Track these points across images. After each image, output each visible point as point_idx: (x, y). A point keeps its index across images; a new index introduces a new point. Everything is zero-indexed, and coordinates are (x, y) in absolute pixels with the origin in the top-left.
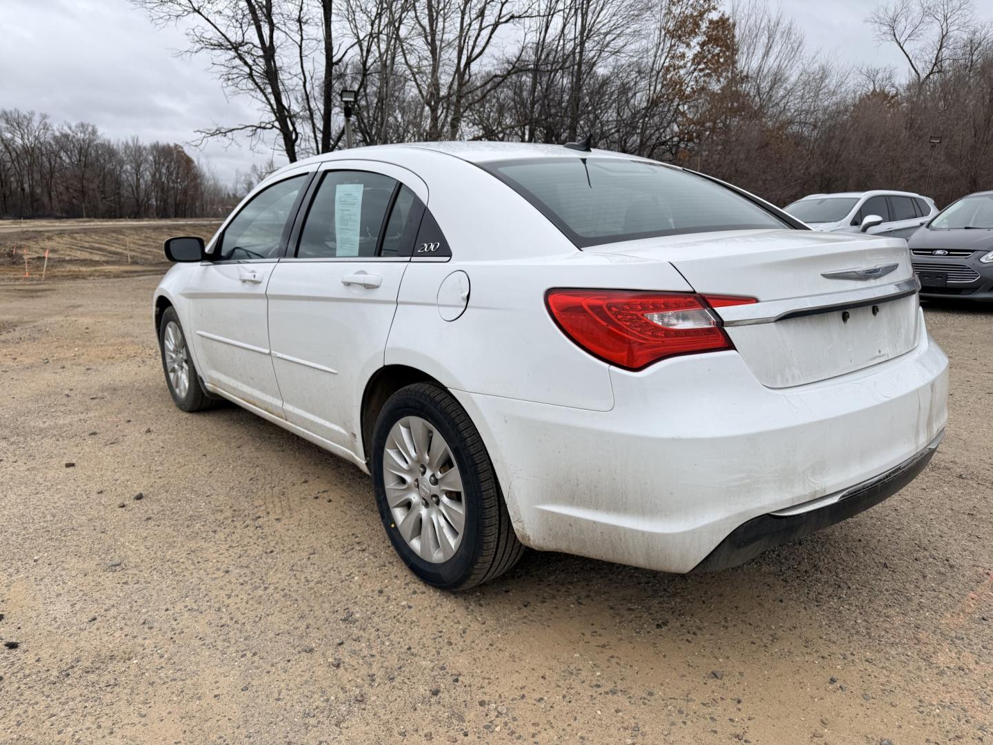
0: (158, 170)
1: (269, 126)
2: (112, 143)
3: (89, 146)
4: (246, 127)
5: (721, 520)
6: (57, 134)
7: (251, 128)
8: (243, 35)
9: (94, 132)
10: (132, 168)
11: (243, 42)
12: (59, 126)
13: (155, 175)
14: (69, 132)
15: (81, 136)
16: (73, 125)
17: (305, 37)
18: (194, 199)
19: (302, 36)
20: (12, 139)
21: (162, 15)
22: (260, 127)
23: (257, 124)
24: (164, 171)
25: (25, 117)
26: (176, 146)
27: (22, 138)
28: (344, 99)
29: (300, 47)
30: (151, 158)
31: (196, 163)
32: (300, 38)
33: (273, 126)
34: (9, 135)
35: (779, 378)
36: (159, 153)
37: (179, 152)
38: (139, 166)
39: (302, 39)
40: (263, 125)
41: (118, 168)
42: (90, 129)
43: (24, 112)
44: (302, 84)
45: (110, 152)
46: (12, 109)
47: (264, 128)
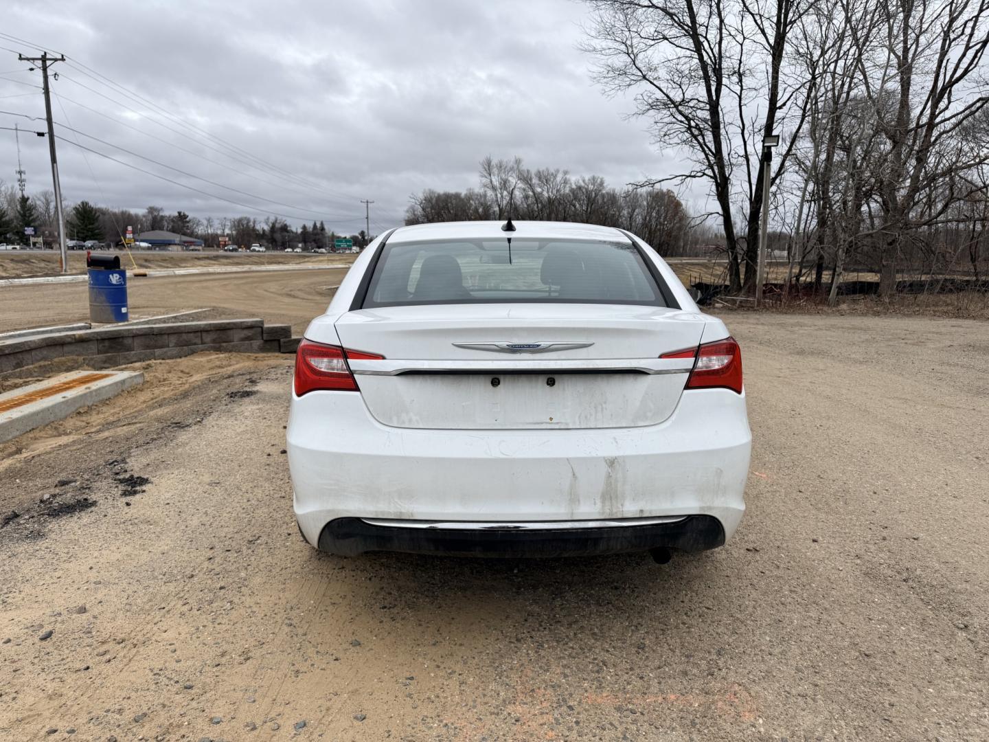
0: (649, 213)
1: (700, 174)
2: (616, 191)
3: (596, 195)
4: (677, 176)
5: (316, 511)
6: (574, 187)
7: (680, 178)
8: (684, 94)
9: (602, 184)
10: (628, 213)
11: (683, 100)
12: (575, 179)
13: (646, 217)
14: (583, 184)
15: (591, 187)
16: (587, 179)
17: (744, 88)
18: (677, 239)
19: (742, 86)
20: (541, 193)
21: (613, 87)
22: (690, 176)
23: (688, 174)
24: (654, 214)
25: (552, 174)
26: (669, 191)
27: (548, 192)
28: (766, 144)
29: (740, 97)
30: (645, 203)
31: (684, 206)
32: (740, 88)
33: (704, 174)
34: (539, 190)
35: (395, 419)
36: (653, 198)
37: (670, 197)
38: (634, 211)
39: (742, 89)
40: (693, 174)
41: (617, 213)
42: (599, 181)
43: (552, 170)
44: (740, 131)
45: (613, 198)
46: (544, 168)
47: (694, 176)
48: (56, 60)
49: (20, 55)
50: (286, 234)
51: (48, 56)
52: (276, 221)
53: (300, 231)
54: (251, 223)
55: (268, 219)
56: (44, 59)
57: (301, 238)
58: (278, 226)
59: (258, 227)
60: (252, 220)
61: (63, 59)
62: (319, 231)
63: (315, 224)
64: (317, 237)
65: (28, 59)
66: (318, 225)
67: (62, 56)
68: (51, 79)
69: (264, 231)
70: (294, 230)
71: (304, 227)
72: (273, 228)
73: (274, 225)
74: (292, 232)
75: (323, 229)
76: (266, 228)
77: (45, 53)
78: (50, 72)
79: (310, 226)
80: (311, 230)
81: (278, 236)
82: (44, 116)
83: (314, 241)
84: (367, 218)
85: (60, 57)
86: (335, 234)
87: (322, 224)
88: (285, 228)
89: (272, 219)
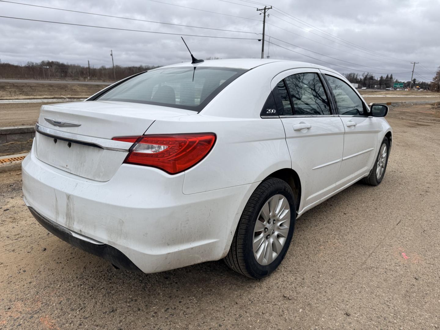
48: (269, 9)
49: (257, 9)
50: (371, 81)
51: (267, 8)
52: (368, 75)
53: (379, 79)
54: (355, 76)
55: (364, 74)
56: (265, 9)
57: (379, 83)
58: (368, 77)
59: (358, 78)
60: (356, 74)
61: (271, 8)
62: (389, 79)
63: (388, 75)
64: (387, 82)
65: (260, 10)
66: (389, 76)
67: (271, 7)
68: (266, 17)
69: (361, 79)
70: (376, 79)
71: (382, 77)
72: (366, 78)
73: (366, 76)
74: (375, 80)
75: (391, 78)
76: (362, 78)
77: (266, 7)
78: (266, 14)
79: (385, 76)
80: (385, 78)
81: (367, 82)
82: (262, 33)
83: (386, 84)
84: (413, 72)
85: (270, 7)
86: (398, 80)
87: (391, 75)
88: (372, 78)
89: (366, 74)
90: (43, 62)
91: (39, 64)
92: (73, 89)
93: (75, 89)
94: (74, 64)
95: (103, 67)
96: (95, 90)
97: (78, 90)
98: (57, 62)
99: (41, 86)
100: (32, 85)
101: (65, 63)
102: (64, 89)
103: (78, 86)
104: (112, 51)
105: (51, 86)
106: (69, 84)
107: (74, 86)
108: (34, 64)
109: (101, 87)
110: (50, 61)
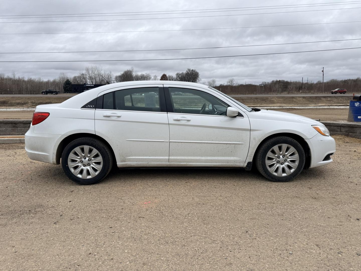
90: (273, 81)
91: (270, 83)
92: (271, 101)
93: (273, 101)
94: (296, 81)
95: (319, 82)
96: (289, 101)
97: (275, 101)
98: (283, 81)
99: (250, 99)
100: (244, 99)
101: (289, 81)
102: (264, 101)
103: (277, 98)
104: (323, 68)
105: (257, 98)
106: (270, 97)
107: (273, 98)
108: (267, 83)
109: (294, 98)
110: (278, 80)
